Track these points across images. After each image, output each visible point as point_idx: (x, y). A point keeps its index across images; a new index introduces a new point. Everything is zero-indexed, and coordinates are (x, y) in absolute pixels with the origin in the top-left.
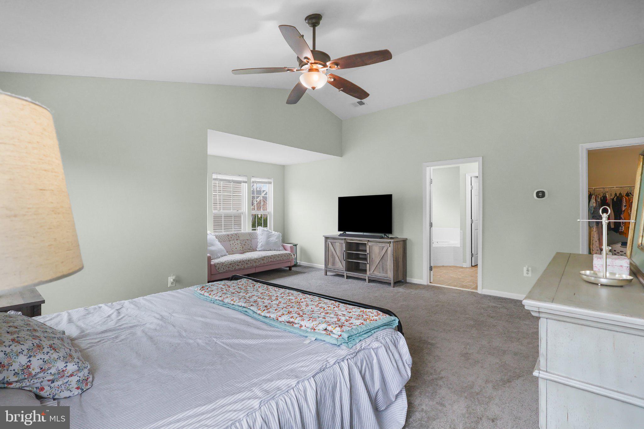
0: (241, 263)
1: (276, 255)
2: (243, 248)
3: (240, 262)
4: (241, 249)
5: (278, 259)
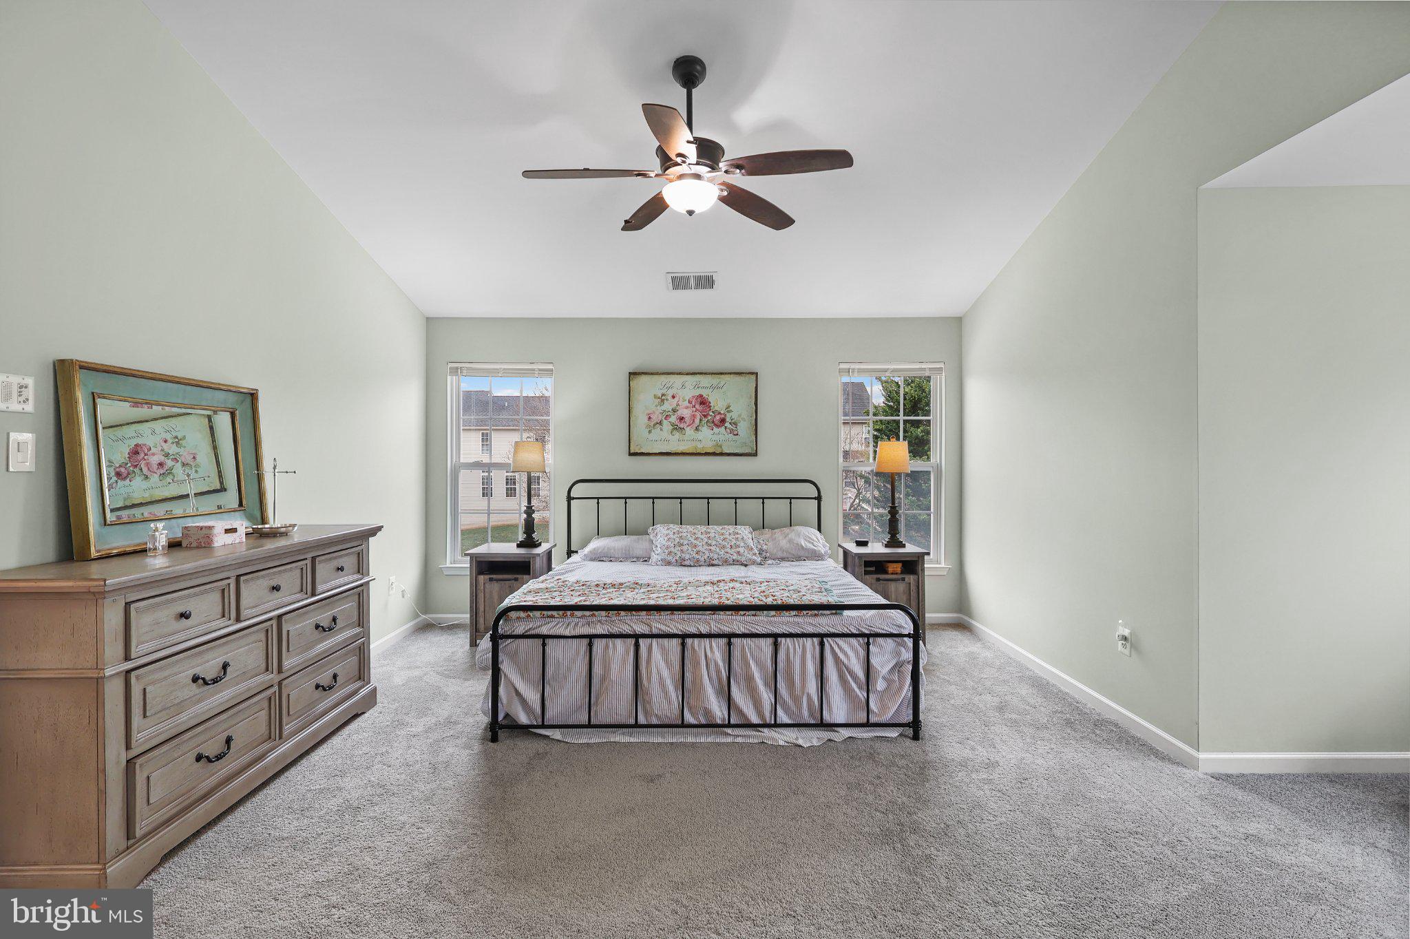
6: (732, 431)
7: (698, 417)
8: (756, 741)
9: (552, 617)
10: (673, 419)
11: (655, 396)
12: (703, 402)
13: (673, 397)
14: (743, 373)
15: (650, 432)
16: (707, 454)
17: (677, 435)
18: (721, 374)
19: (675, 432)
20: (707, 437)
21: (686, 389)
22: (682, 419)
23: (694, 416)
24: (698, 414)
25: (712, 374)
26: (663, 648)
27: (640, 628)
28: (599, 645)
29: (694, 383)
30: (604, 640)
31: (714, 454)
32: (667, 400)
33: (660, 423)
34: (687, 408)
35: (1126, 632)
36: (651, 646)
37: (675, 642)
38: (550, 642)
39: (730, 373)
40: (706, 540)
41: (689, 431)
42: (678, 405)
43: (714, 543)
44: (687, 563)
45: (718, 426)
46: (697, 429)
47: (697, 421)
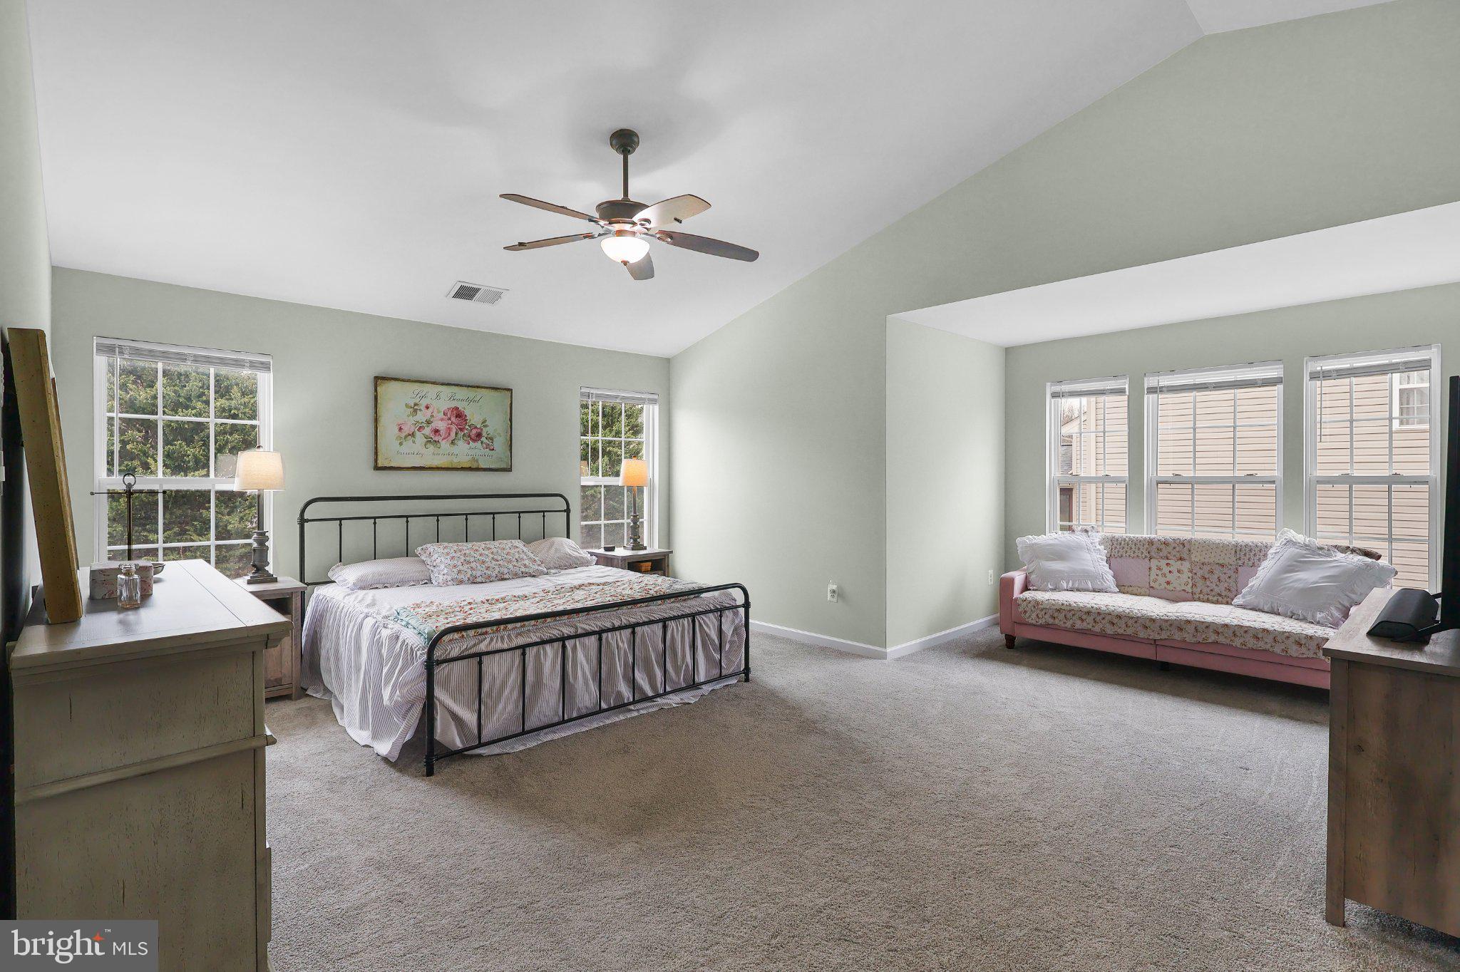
0: (1092, 618)
1: (1288, 636)
2: (1194, 585)
3: (1088, 613)
4: (1189, 589)
5: (1251, 643)
6: (488, 446)
7: (454, 431)
8: (654, 709)
9: (486, 633)
10: (427, 431)
11: (407, 405)
12: (459, 415)
13: (427, 408)
14: (498, 389)
15: (401, 444)
16: (463, 469)
17: (431, 447)
18: (478, 387)
19: (428, 445)
20: (464, 452)
21: (441, 401)
22: (436, 431)
23: (449, 429)
24: (454, 428)
25: (469, 386)
26: (584, 646)
27: (567, 631)
28: (531, 652)
29: (450, 395)
30: (535, 649)
31: (470, 469)
32: (420, 410)
33: (413, 435)
34: (442, 420)
35: (834, 587)
36: (575, 646)
37: (593, 639)
38: (485, 658)
39: (487, 388)
40: (492, 556)
41: (445, 445)
42: (432, 416)
43: (499, 558)
44: (479, 580)
45: (474, 441)
46: (453, 443)
47: (453, 434)
